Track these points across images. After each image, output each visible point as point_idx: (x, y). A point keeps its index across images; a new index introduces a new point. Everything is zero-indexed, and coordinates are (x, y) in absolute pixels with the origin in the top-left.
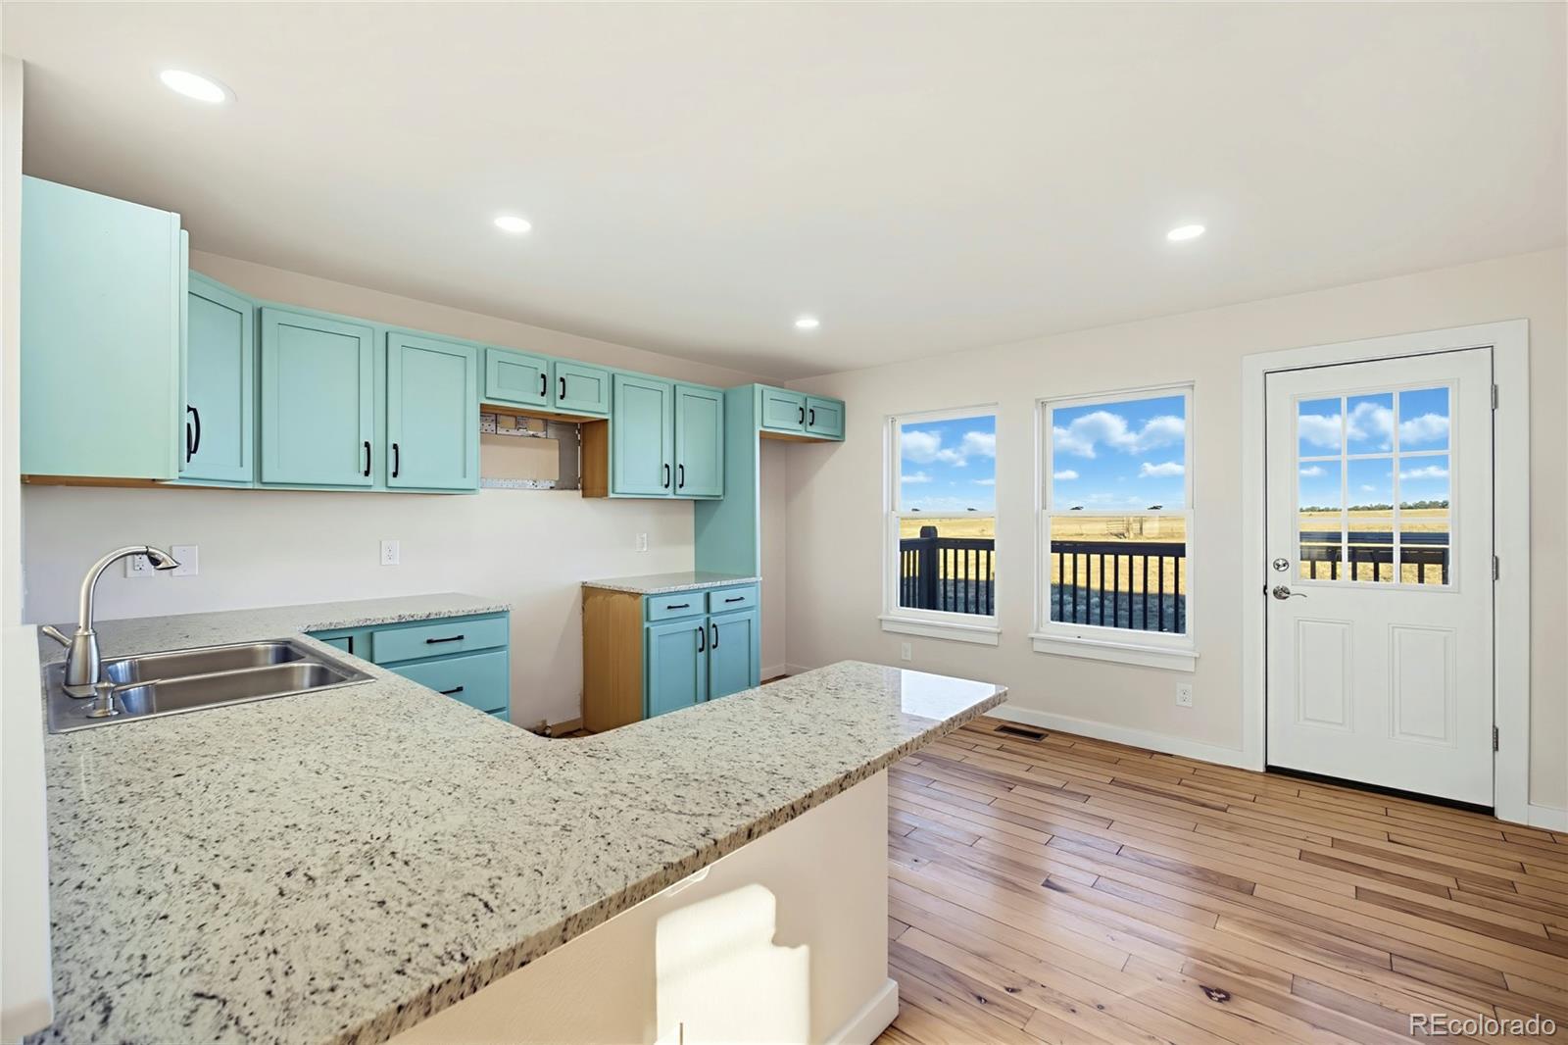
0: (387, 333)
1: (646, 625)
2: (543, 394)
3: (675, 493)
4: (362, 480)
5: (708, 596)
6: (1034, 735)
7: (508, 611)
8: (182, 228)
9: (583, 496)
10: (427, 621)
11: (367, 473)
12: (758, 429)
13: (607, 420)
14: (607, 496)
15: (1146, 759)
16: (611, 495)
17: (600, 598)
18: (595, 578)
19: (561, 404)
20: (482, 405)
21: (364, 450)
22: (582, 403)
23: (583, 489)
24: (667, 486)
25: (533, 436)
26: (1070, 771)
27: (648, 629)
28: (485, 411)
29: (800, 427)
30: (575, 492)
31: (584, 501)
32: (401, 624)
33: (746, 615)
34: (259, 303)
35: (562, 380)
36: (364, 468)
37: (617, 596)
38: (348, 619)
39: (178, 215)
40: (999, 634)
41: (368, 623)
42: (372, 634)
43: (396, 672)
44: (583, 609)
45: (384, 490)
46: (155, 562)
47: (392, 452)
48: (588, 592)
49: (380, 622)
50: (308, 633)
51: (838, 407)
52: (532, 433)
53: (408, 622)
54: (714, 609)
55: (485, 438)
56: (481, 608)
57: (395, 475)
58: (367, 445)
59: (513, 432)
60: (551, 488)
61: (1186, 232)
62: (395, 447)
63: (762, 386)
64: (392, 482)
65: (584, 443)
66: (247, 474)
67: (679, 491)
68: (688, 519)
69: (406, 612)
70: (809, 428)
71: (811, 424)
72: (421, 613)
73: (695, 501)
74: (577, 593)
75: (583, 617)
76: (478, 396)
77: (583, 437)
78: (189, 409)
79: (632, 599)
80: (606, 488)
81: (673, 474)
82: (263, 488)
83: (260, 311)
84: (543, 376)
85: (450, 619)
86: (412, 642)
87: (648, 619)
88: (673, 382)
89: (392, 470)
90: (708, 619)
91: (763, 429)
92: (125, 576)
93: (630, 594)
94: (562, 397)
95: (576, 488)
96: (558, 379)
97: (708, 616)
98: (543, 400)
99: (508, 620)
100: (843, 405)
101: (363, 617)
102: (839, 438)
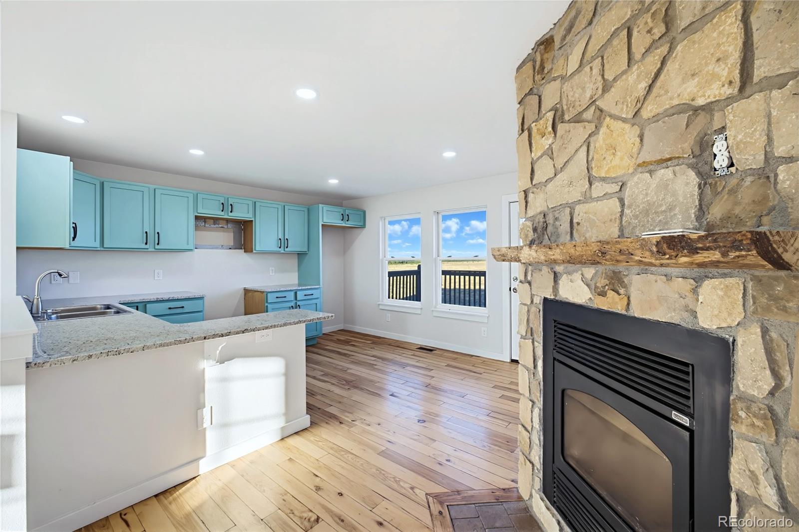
0: (155, 189)
1: (266, 304)
2: (222, 211)
3: (284, 250)
4: (144, 246)
5: (296, 293)
6: (430, 350)
7: (203, 297)
8: (71, 161)
9: (245, 252)
10: (169, 300)
11: (146, 244)
12: (321, 223)
13: (252, 221)
14: (252, 251)
15: (468, 358)
16: (254, 251)
17: (250, 294)
18: (249, 286)
19: (230, 214)
20: (196, 216)
21: (145, 235)
22: (241, 213)
23: (244, 249)
24: (280, 248)
25: (222, 227)
26: (435, 362)
27: (267, 306)
28: (197, 218)
29: (342, 222)
30: (241, 250)
31: (245, 254)
32: (158, 301)
33: (314, 301)
34: (102, 180)
35: (231, 205)
36: (145, 241)
37: (256, 293)
38: (137, 299)
39: (69, 157)
40: (421, 309)
41: (144, 301)
42: (146, 305)
43: (162, 319)
44: (245, 299)
45: (154, 250)
46: (60, 275)
47: (157, 235)
48: (246, 291)
49: (149, 300)
50: (120, 303)
51: (362, 213)
52: (221, 226)
53: (160, 301)
54: (299, 298)
55: (197, 228)
56: (191, 295)
57: (158, 244)
58: (146, 232)
59: (212, 226)
60: (230, 248)
61: (449, 154)
62: (158, 233)
63: (323, 205)
64: (157, 247)
65: (244, 230)
66: (97, 244)
67: (286, 249)
68: (295, 261)
69: (160, 297)
70: (347, 222)
71: (347, 221)
72: (166, 297)
73: (298, 254)
74: (242, 292)
75: (245, 302)
76: (194, 212)
77: (244, 227)
78: (73, 223)
79: (261, 294)
80: (252, 248)
81: (283, 242)
82: (103, 249)
83: (103, 183)
84: (223, 204)
85: (178, 300)
86: (163, 308)
87: (267, 302)
88: (283, 204)
89: (157, 242)
90: (296, 303)
91: (323, 223)
92: (51, 283)
93: (261, 292)
94: (231, 212)
95: (241, 249)
96: (229, 204)
97: (296, 301)
98: (222, 213)
99: (203, 301)
100: (364, 212)
101: (142, 298)
102: (363, 226)
